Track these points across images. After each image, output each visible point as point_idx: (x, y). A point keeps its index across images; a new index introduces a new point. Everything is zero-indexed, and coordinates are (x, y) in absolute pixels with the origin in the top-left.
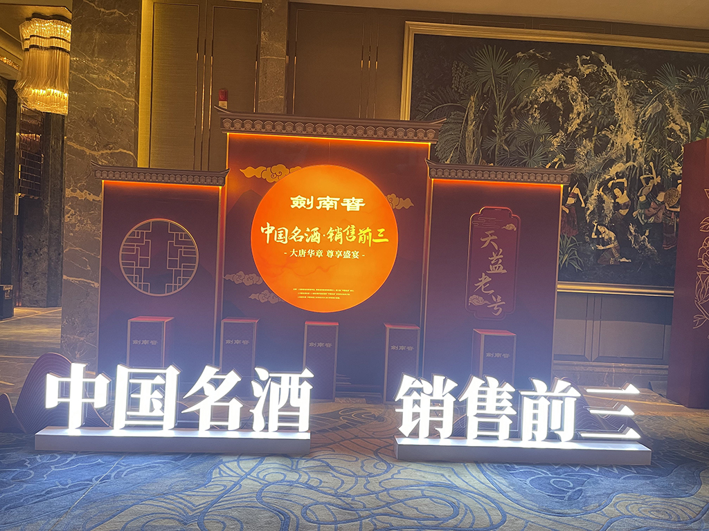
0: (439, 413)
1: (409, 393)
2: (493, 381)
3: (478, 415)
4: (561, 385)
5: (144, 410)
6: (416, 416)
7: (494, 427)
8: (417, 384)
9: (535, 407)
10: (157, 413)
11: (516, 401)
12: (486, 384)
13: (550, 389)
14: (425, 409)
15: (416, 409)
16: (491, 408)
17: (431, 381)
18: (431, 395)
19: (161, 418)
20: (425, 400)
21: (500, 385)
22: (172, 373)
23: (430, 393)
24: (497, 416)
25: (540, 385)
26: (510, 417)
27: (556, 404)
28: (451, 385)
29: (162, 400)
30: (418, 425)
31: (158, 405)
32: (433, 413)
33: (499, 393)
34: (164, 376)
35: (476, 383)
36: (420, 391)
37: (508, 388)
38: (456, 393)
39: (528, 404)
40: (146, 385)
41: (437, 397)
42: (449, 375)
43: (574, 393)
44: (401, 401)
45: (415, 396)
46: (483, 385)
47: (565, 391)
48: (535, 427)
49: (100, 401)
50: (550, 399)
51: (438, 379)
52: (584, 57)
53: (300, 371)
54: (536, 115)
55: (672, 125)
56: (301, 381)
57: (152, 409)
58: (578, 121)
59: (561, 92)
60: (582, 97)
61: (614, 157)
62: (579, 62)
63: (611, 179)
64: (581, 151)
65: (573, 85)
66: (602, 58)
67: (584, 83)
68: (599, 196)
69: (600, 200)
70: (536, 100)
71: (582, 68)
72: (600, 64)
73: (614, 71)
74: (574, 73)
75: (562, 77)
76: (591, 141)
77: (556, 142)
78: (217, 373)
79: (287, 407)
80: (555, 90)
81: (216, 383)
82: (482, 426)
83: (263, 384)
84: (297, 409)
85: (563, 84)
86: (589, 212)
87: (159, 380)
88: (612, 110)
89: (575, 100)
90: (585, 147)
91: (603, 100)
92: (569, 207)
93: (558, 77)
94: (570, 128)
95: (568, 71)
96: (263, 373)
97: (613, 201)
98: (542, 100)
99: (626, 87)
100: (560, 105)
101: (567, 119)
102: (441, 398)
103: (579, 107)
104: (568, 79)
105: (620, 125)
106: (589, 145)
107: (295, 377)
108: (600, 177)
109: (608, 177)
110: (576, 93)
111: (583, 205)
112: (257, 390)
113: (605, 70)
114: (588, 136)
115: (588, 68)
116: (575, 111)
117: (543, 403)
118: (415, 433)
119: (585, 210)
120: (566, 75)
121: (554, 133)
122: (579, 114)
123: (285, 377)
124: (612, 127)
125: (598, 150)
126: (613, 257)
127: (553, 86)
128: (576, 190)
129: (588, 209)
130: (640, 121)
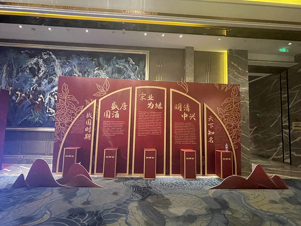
52: (45, 53)
54: (28, 71)
55: (75, 74)
58: (42, 73)
59: (37, 64)
60: (44, 65)
61: (55, 85)
62: (43, 54)
63: (54, 92)
64: (43, 83)
65: (41, 62)
66: (51, 53)
67: (45, 61)
68: (50, 98)
70: (28, 66)
71: (44, 56)
72: (50, 55)
73: (55, 57)
74: (41, 58)
75: (37, 59)
76: (47, 80)
77: (34, 80)
80: (35, 63)
85: (38, 61)
86: (46, 103)
88: (54, 70)
89: (41, 67)
90: (45, 82)
91: (51, 66)
94: (39, 76)
95: (39, 57)
98: (30, 66)
99: (59, 62)
100: (36, 68)
101: (38, 72)
103: (43, 69)
105: (57, 74)
108: (50, 91)
109: (52, 92)
110: (42, 64)
111: (44, 101)
113: (52, 57)
114: (46, 78)
115: (46, 56)
116: (41, 70)
119: (44, 103)
121: (34, 77)
122: (43, 71)
124: (54, 75)
125: (49, 83)
128: (41, 96)
130: (64, 73)
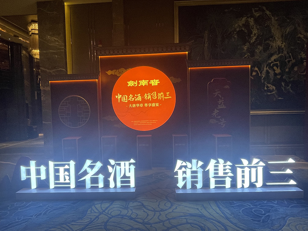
0: (196, 177)
1: (180, 168)
2: (221, 161)
3: (215, 177)
4: (255, 160)
5: (62, 180)
6: (184, 179)
7: (224, 182)
8: (184, 164)
9: (243, 172)
10: (67, 181)
11: (234, 170)
12: (218, 162)
13: (250, 162)
14: (189, 175)
15: (184, 175)
16: (221, 174)
17: (191, 162)
18: (191, 168)
19: (69, 184)
20: (189, 172)
21: (225, 162)
22: (72, 163)
23: (191, 167)
24: (225, 177)
25: (245, 162)
26: (230, 177)
27: (253, 170)
28: (200, 163)
29: (69, 176)
30: (186, 183)
31: (67, 178)
32: (193, 177)
33: (224, 166)
34: (69, 165)
35: (213, 162)
36: (186, 167)
37: (229, 163)
38: (204, 167)
39: (239, 171)
40: (61, 169)
41: (194, 169)
42: (199, 159)
43: (262, 164)
44: (177, 172)
45: (183, 169)
46: (216, 163)
47: (258, 163)
48: (243, 181)
49: (43, 177)
50: (250, 167)
51: (194, 161)
52: (256, 9)
53: (129, 160)
54: (236, 36)
55: (299, 35)
56: (130, 164)
57: (65, 180)
58: (255, 38)
59: (246, 25)
60: (256, 27)
61: (272, 52)
62: (253, 11)
63: (272, 62)
64: (257, 51)
65: (252, 21)
66: (264, 8)
67: (256, 20)
68: (267, 71)
69: (268, 72)
70: (235, 30)
71: (255, 14)
72: (264, 11)
73: (270, 13)
74: (251, 17)
75: (246, 19)
76: (261, 46)
77: (245, 48)
78: (92, 163)
79: (125, 176)
80: (243, 25)
81: (92, 167)
82: (217, 182)
83: (113, 166)
84: (129, 177)
85: (247, 21)
86: (263, 78)
87: (67, 167)
88: (270, 31)
89: (253, 28)
90: (259, 49)
91: (266, 27)
92: (253, 76)
93: (244, 19)
94: (251, 41)
95: (249, 15)
96: (112, 162)
97: (273, 72)
98: (238, 29)
99: (276, 20)
100: (246, 31)
101: (250, 37)
102: (196, 170)
103: (255, 31)
104: (249, 20)
105: (274, 38)
106: (261, 48)
107: (127, 163)
108: (266, 62)
109: (270, 62)
110: (253, 25)
111: (260, 75)
112: (110, 169)
113: (266, 14)
114: (260, 44)
115: (258, 13)
116: (253, 33)
117: (247, 170)
118: (185, 186)
119: (261, 77)
120: (248, 17)
121: (244, 44)
122: (255, 34)
123: (122, 163)
124: (271, 39)
125: (265, 50)
126: (275, 97)
127: (243, 23)
128: (256, 69)
129: (262, 77)
130: (284, 35)
